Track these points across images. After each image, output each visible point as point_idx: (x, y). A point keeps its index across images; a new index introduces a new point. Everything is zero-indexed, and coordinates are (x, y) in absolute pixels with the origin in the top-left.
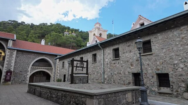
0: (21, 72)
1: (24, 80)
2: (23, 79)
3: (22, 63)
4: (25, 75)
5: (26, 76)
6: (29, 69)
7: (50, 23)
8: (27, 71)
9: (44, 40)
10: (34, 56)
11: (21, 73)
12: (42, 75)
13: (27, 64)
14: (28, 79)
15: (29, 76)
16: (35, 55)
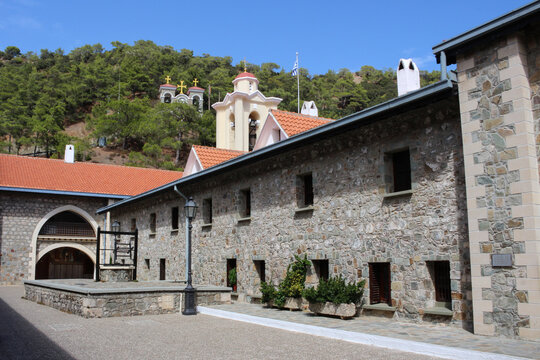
0: (12, 251)
1: (22, 275)
2: (20, 272)
3: (14, 226)
4: (24, 259)
5: (25, 264)
6: (33, 244)
7: (113, 43)
8: (26, 250)
9: (73, 147)
10: (42, 206)
11: (13, 254)
12: (72, 260)
13: (26, 231)
14: (33, 271)
15: (33, 264)
16: (44, 202)
